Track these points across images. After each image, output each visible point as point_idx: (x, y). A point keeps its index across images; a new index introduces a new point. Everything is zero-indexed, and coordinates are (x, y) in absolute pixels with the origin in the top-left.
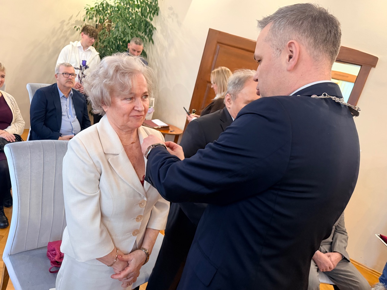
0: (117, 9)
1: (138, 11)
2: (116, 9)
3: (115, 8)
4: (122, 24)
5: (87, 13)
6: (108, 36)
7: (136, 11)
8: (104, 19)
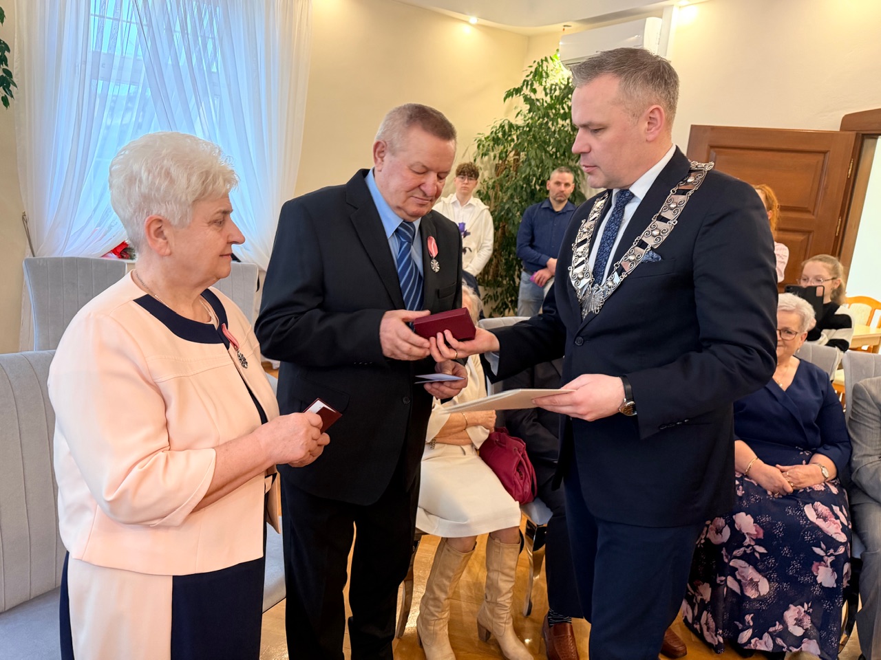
0: (528, 129)
1: (565, 124)
2: (525, 129)
3: (523, 127)
4: (536, 153)
5: (478, 147)
6: (514, 179)
8: (507, 150)
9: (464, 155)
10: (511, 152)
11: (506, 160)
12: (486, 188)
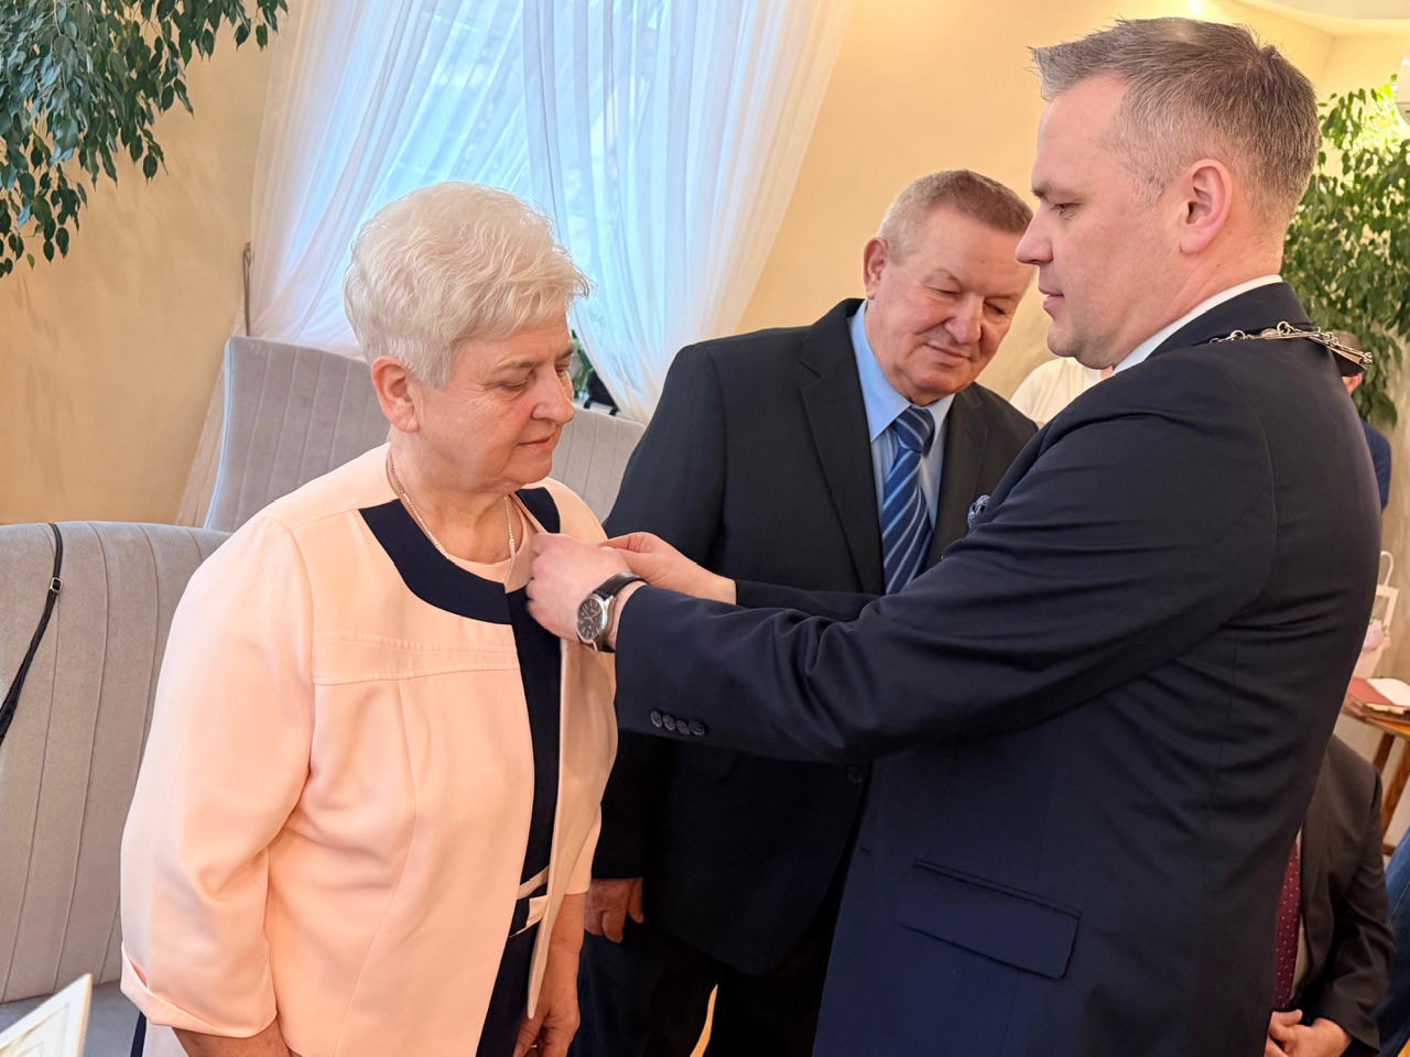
1: (1379, 240)
7: (1372, 242)
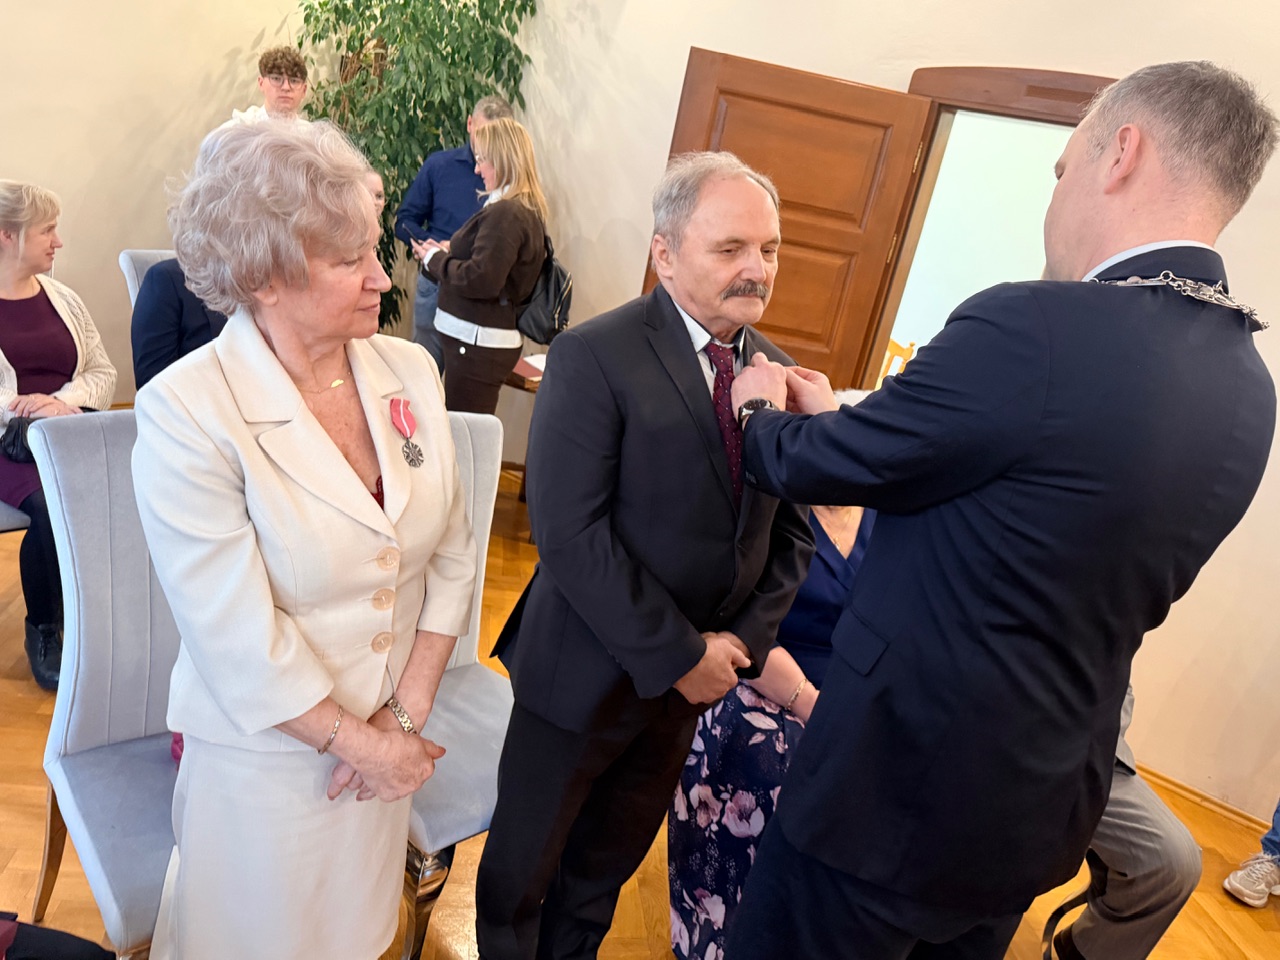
4: (417, 49)
5: (307, 19)
6: (376, 91)
8: (363, 36)
9: (278, 31)
10: (369, 40)
11: (360, 52)
12: (322, 99)
